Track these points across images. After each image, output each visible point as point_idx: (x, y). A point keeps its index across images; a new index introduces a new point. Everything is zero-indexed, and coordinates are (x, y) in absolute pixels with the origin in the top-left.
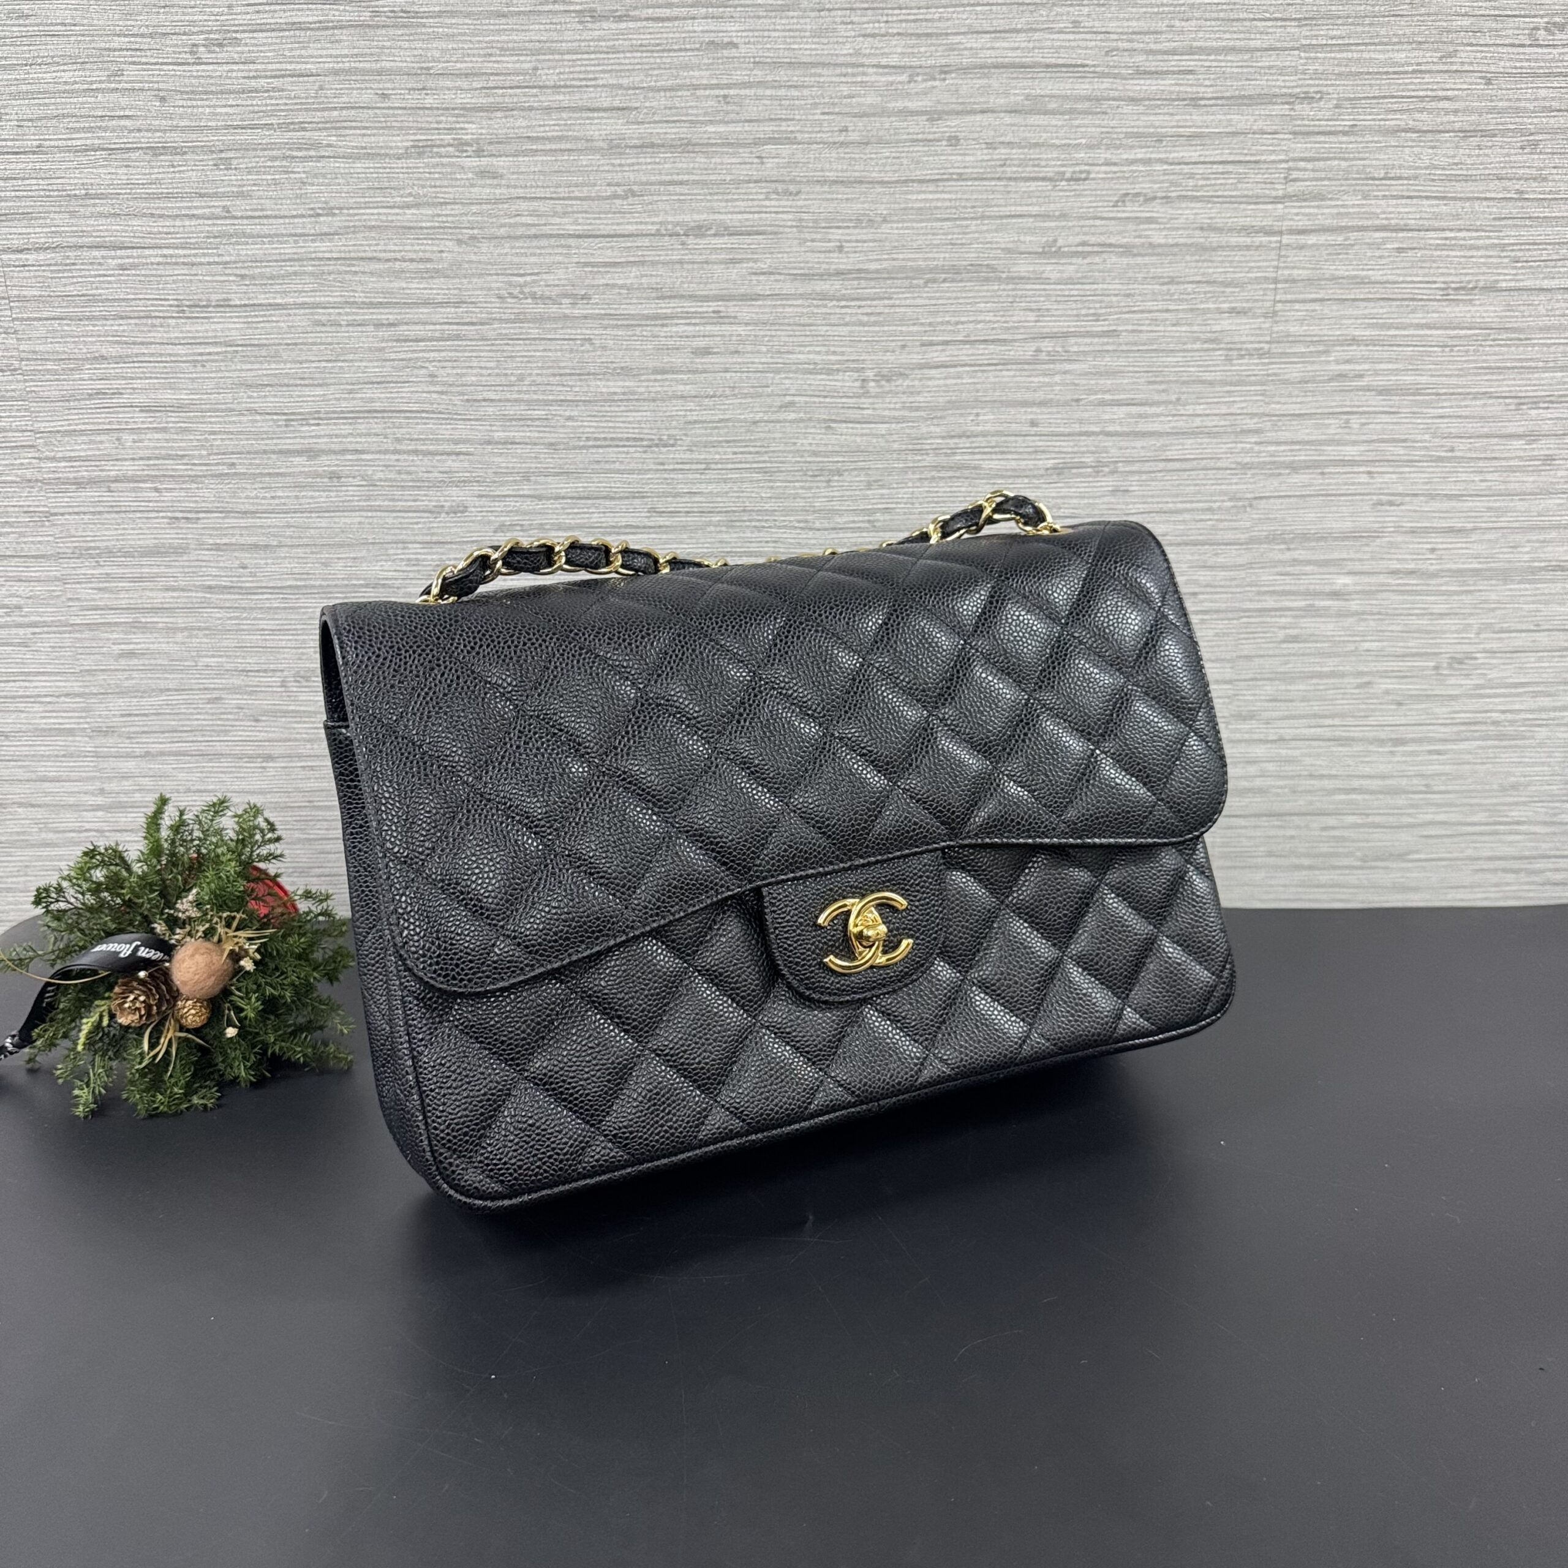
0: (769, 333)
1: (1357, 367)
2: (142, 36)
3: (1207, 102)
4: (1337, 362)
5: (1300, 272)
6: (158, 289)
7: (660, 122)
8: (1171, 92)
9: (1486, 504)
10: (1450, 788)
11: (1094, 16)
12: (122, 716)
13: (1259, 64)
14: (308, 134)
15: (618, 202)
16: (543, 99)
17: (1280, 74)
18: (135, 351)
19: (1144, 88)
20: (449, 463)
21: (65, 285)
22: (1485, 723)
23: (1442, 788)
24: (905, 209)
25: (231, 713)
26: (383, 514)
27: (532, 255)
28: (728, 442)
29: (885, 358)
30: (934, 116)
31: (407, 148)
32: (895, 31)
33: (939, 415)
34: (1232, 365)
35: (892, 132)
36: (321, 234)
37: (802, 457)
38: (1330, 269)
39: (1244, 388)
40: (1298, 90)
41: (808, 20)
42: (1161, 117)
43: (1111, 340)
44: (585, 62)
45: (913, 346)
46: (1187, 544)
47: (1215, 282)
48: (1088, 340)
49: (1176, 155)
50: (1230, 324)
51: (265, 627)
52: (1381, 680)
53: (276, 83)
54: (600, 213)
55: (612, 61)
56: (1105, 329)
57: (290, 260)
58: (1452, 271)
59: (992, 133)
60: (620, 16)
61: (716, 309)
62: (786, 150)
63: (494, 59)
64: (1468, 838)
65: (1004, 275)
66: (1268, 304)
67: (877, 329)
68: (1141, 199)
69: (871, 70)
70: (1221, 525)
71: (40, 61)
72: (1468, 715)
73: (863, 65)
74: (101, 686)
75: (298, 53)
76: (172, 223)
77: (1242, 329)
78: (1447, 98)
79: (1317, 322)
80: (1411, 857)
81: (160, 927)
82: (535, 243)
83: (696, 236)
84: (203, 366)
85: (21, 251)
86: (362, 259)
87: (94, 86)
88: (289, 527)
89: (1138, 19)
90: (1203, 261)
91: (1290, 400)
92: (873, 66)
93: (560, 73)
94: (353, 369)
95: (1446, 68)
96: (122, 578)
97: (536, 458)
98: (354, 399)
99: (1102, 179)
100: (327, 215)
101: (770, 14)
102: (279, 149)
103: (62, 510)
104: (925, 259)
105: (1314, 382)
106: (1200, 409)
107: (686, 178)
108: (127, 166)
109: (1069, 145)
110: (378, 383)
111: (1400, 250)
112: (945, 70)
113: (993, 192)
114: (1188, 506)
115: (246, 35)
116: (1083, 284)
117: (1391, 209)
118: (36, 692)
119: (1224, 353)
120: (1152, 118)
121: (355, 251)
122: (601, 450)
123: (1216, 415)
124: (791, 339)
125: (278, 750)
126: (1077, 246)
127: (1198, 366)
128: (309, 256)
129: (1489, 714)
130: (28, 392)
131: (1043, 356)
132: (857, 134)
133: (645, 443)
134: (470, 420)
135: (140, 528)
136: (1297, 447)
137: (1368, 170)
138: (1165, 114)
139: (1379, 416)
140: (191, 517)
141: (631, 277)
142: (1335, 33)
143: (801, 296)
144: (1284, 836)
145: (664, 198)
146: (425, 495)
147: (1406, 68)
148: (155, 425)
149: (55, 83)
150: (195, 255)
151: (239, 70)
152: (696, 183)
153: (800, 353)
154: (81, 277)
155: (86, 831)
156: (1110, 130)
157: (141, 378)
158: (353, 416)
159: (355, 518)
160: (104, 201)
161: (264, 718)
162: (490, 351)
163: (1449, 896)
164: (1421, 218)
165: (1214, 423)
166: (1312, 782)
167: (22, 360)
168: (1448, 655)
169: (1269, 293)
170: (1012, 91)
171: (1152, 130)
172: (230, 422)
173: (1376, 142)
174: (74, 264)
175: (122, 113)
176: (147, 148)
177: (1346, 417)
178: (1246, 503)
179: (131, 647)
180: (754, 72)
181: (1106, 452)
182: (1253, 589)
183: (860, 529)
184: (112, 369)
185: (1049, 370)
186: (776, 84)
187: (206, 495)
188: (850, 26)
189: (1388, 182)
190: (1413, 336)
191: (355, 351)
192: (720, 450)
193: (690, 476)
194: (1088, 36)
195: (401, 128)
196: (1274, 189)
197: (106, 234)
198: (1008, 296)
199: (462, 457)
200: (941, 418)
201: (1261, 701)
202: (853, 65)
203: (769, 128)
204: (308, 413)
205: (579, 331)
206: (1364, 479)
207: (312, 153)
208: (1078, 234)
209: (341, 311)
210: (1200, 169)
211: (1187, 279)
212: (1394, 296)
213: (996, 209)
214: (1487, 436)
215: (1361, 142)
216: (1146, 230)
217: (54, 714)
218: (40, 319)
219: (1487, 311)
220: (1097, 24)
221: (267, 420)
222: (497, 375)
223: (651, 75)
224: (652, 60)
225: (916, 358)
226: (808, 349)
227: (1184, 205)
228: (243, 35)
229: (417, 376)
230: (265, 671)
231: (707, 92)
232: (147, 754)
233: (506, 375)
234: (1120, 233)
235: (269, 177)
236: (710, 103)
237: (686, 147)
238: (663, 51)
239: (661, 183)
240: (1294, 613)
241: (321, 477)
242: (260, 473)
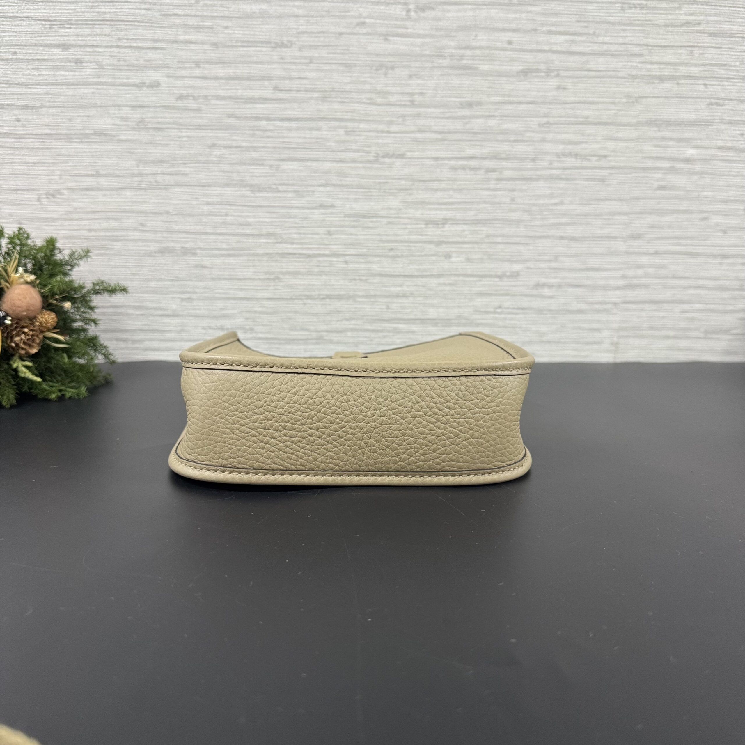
1: (697, 18)
4: (686, 14)
20: (151, 55)
25: (4, 219)
26: (108, 87)
28: (324, 46)
33: (453, 34)
34: (625, 13)
37: (370, 57)
39: (633, 28)
46: (599, 124)
51: (30, 161)
52: (713, 217)
70: (620, 113)
88: (48, 94)
91: (659, 37)
97: (204, 53)
98: (94, 12)
105: (672, 26)
106: (607, 39)
114: (601, 100)
122: (245, 49)
123: (616, 44)
133: (273, 45)
134: (164, 27)
136: (662, 66)
139: (710, 49)
144: (659, 317)
146: (134, 75)
158: (92, 23)
159: (90, 90)
161: (25, 222)
165: (615, 49)
166: (675, 281)
172: (15, 25)
177: (690, 49)
178: (634, 100)
181: (553, 63)
182: (640, 155)
183: (405, 106)
185: (519, 10)
192: (319, 51)
193: (300, 67)
199: (159, 51)
200: (454, 36)
201: (645, 227)
204: (65, 21)
206: (702, 88)
221: (39, 24)
230: (28, 190)
240: (663, 171)
241: (70, 61)
242: (33, 59)
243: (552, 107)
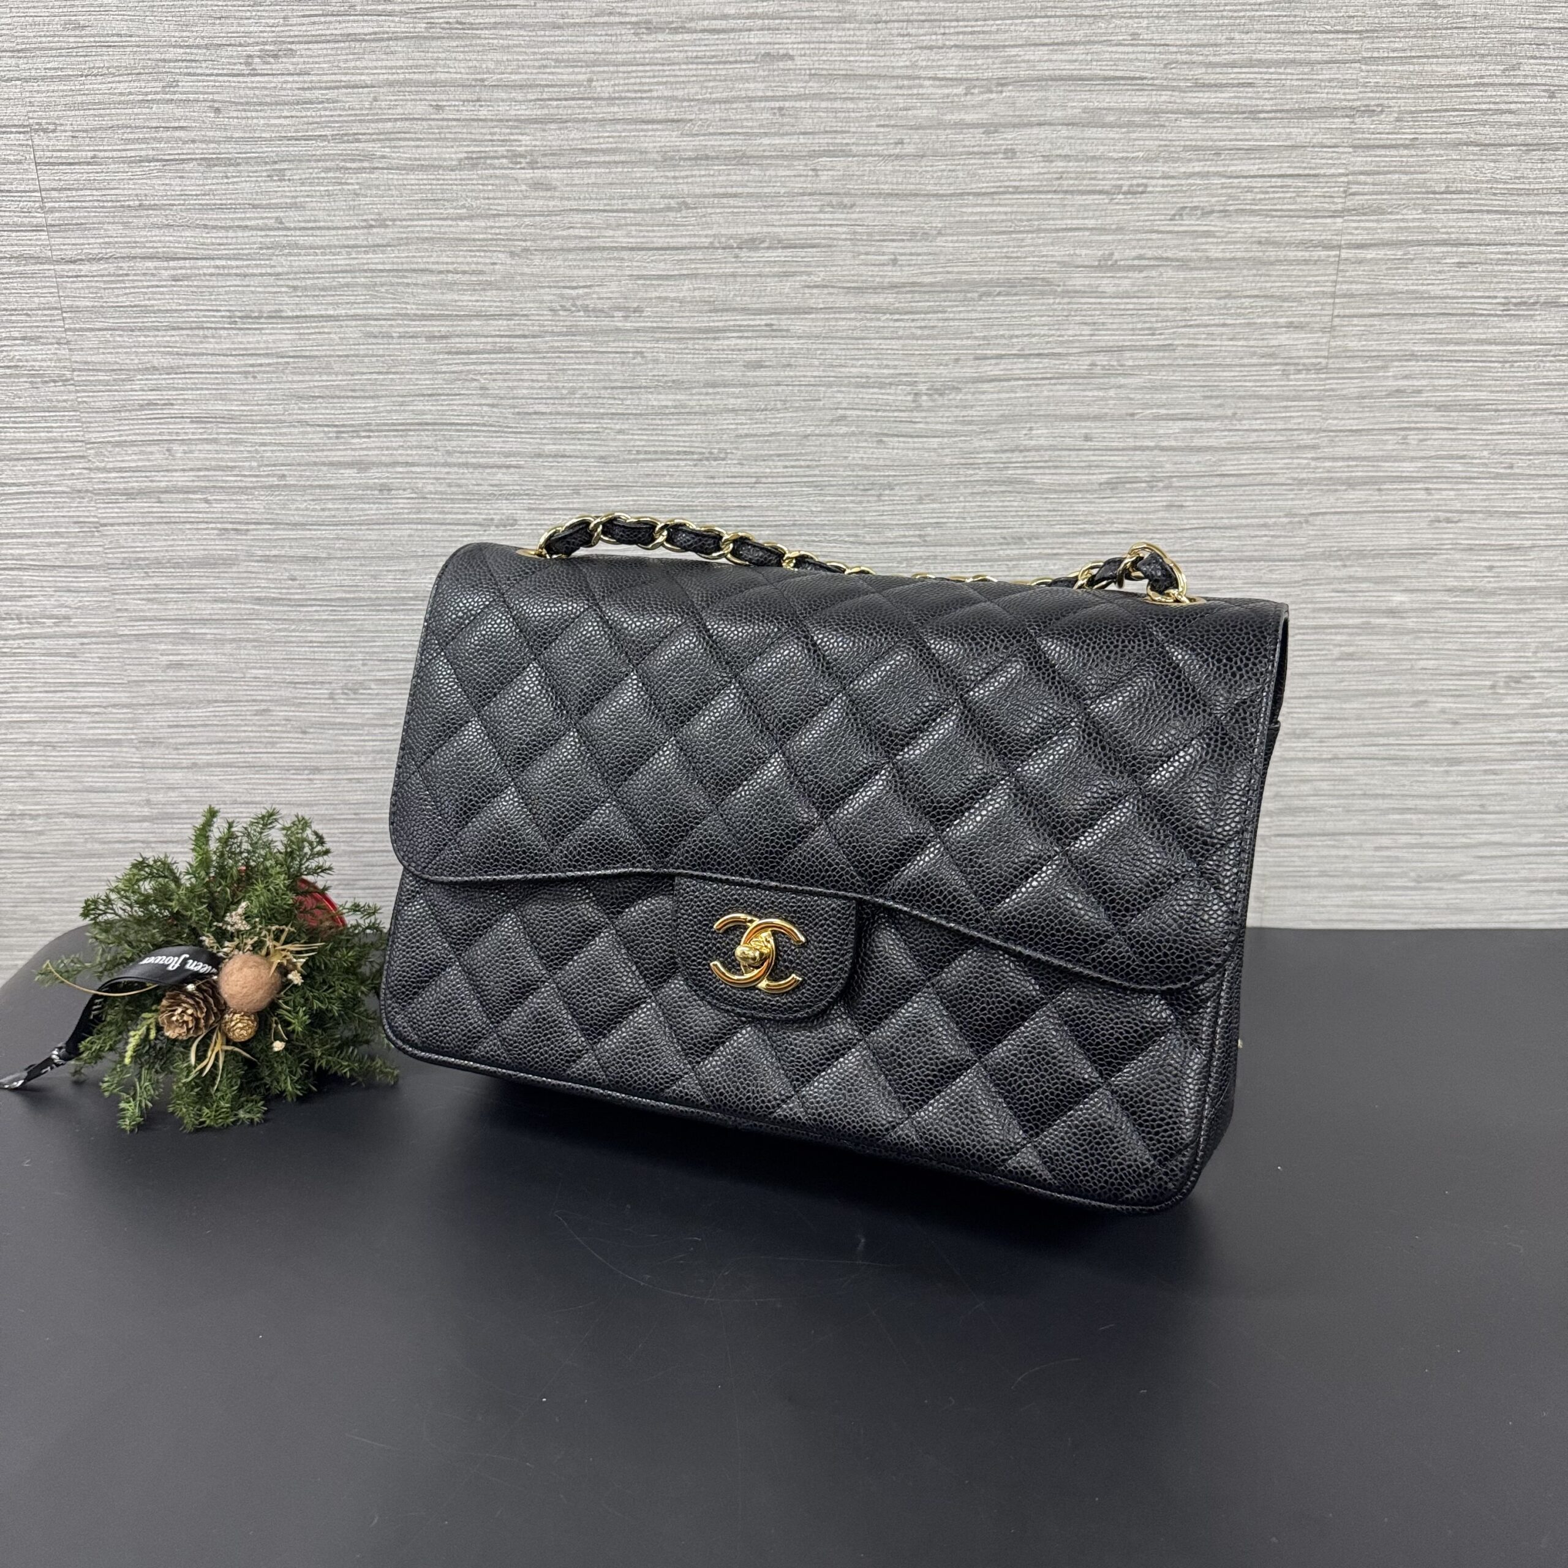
0: (821, 346)
1: (1416, 383)
2: (198, 47)
3: (1266, 115)
4: (1395, 378)
5: (1359, 286)
6: (211, 300)
7: (714, 134)
8: (1231, 105)
9: (1545, 522)
10: (1505, 808)
11: (1153, 29)
12: (170, 727)
13: (1320, 77)
14: (361, 145)
15: (672, 214)
16: (598, 111)
17: (1341, 87)
18: (187, 362)
19: (1204, 100)
20: (499, 476)
21: (117, 296)
22: (1543, 743)
23: (1498, 808)
24: (960, 222)
25: (278, 725)
26: (433, 527)
27: (584, 267)
28: (779, 455)
29: (938, 372)
30: (991, 128)
31: (460, 160)
32: (952, 43)
33: (992, 429)
34: (1289, 380)
35: (948, 144)
36: (374, 246)
37: (853, 471)
38: (1389, 285)
39: (1301, 404)
40: (1359, 103)
41: (864, 32)
42: (1219, 131)
43: (1166, 354)
44: (640, 74)
45: (966, 360)
46: (1241, 560)
47: (1272, 296)
48: (1144, 354)
49: (1233, 168)
50: (1288, 339)
51: (314, 639)
52: (1435, 699)
53: (332, 94)
54: (653, 226)
55: (667, 73)
56: (1161, 343)
57: (342, 272)
58: (1513, 286)
59: (1049, 146)
60: (675, 28)
61: (769, 322)
62: (840, 163)
63: (548, 70)
64: (1524, 859)
65: (1059, 289)
66: (1326, 319)
67: (931, 342)
68: (1199, 212)
69: (927, 83)
70: (1277, 541)
71: (95, 71)
72: (1524, 735)
73: (919, 78)
74: (148, 696)
75: (353, 64)
76: (225, 234)
77: (1299, 344)
78: (1510, 112)
79: (1375, 337)
80: (1464, 878)
81: (208, 940)
82: (588, 255)
83: (750, 249)
84: (255, 377)
85: (74, 262)
86: (414, 270)
87: (149, 97)
88: (338, 539)
89: (1198, 32)
90: (1260, 276)
91: (1347, 416)
92: (929, 78)
93: (618, 85)
94: (405, 381)
95: (1509, 81)
96: (171, 589)
97: (586, 471)
98: (404, 411)
99: (1160, 192)
100: (379, 226)
101: (826, 26)
102: (332, 160)
103: (111, 521)
104: (980, 273)
105: (1372, 397)
106: (1256, 424)
107: (740, 190)
108: (181, 177)
109: (1127, 158)
110: (430, 395)
111: (1460, 265)
112: (1002, 83)
113: (1049, 205)
114: (1244, 521)
115: (302, 46)
116: (1138, 297)
117: (1450, 224)
118: (83, 702)
119: (1282, 368)
120: (1210, 131)
121: (407, 263)
122: (651, 464)
124: (843, 353)
125: (325, 761)
126: (1133, 259)
127: (1255, 381)
128: (362, 267)
129: (1546, 734)
130: (79, 403)
131: (1098, 370)
132: (914, 146)
133: (695, 457)
134: (521, 433)
135: (190, 539)
136: (1354, 463)
137: (1429, 184)
138: (1222, 127)
139: (1437, 432)
140: (239, 528)
141: (685, 289)
142: (1396, 45)
143: (855, 309)
144: (1338, 856)
145: (718, 211)
146: (475, 508)
147: (1469, 81)
148: (205, 436)
149: (110, 94)
150: (248, 266)
151: (293, 82)
152: (750, 195)
153: (853, 366)
154: (134, 287)
155: (133, 842)
156: (1167, 143)
157: (192, 389)
158: (403, 429)
159: (405, 531)
160: (158, 212)
161: (311, 730)
162: (541, 364)
163: (1504, 918)
164: (1482, 233)
165: (1272, 438)
166: (1366, 801)
167: (74, 370)
168: (1505, 674)
169: (1327, 307)
170: (1070, 104)
171: (1210, 143)
172: (281, 434)
173: (1437, 156)
174: (127, 275)
175: (176, 125)
176: (201, 159)
177: (1403, 433)
178: (1302, 519)
179: (179, 658)
180: (810, 84)
181: (1161, 467)
182: (1309, 606)
183: (912, 544)
184: (163, 380)
185: (1103, 384)
186: (832, 96)
187: (256, 506)
188: (906, 39)
189: (1449, 196)
190: (1473, 351)
191: (405, 363)
192: (771, 463)
193: (740, 490)
194: (1147, 49)
195: (454, 140)
196: (1333, 203)
197: (159, 245)
198: (1063, 310)
199: (512, 470)
200: (994, 432)
201: (1316, 719)
202: (909, 78)
203: (824, 140)
204: (359, 425)
205: (631, 344)
206: (1422, 495)
207: (366, 164)
208: (1134, 248)
209: (393, 323)
210: (1258, 183)
211: (1245, 293)
212: (1454, 311)
213: (1051, 222)
214: (1546, 453)
215: (1422, 156)
216: (1203, 244)
217: (101, 725)
218: (92, 330)
219: (1548, 327)
220: (1156, 36)
221: (318, 432)
222: (549, 388)
223: (707, 87)
224: (708, 72)
225: (969, 372)
226: (860, 362)
227: (1242, 219)
228: (298, 47)
229: (468, 389)
230: (313, 683)
231: (763, 104)
232: (195, 765)
233: (557, 388)
234: (1177, 246)
235: (322, 188)
236: (765, 116)
237: (740, 159)
238: (719, 63)
239: (715, 196)
240: (1350, 631)
241: (372, 489)
242: (311, 486)
243: (1158, 536)
